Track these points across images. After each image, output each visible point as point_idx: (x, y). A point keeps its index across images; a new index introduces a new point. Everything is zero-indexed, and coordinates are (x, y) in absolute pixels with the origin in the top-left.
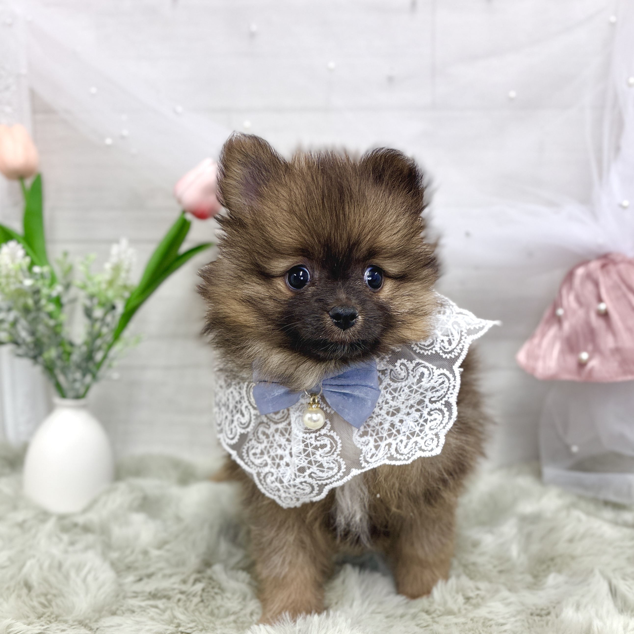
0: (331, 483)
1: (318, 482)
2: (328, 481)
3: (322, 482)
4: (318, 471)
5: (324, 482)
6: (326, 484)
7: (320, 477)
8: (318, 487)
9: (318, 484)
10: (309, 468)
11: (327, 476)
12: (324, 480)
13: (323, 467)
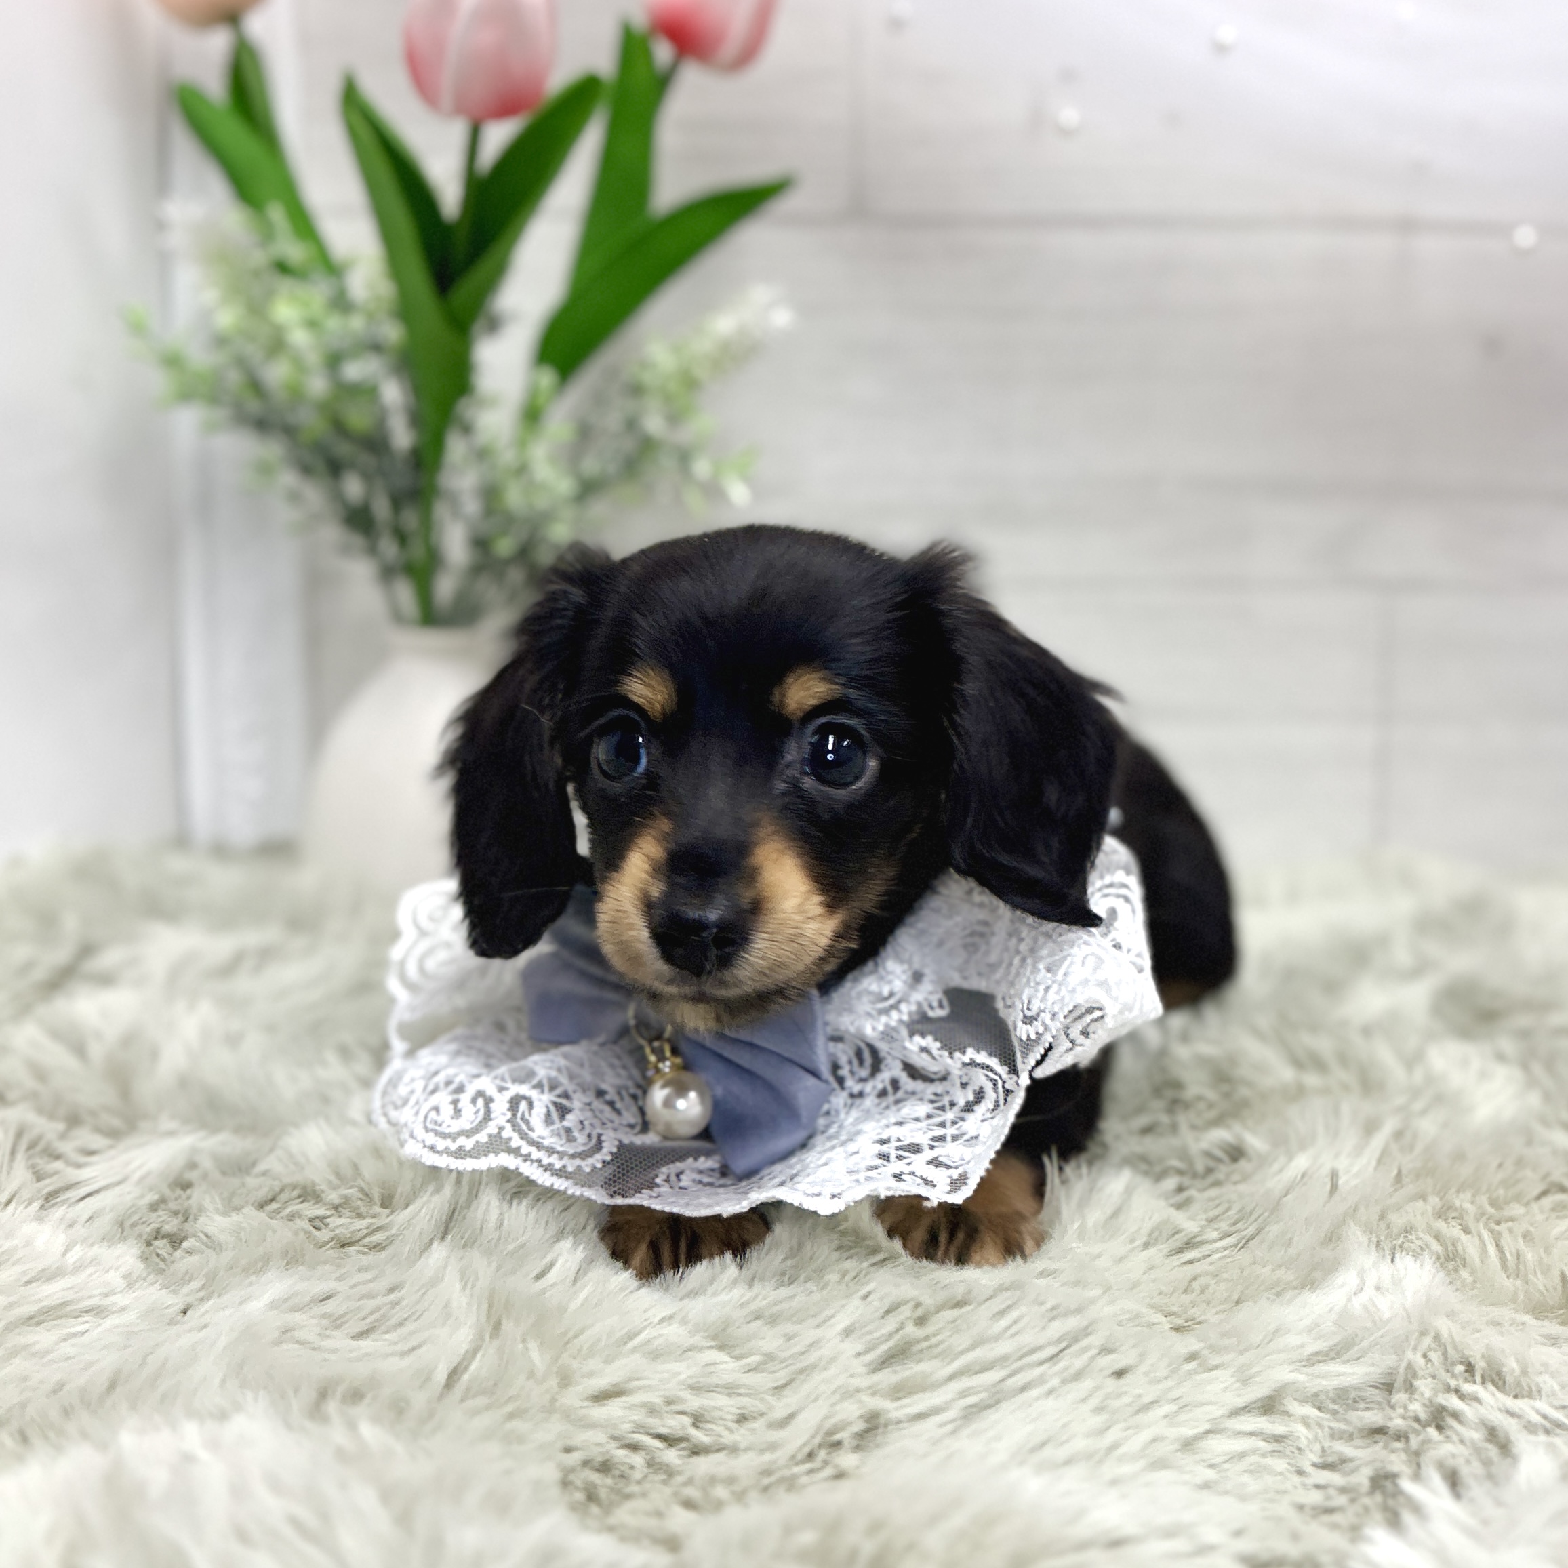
0: (527, 1158)
1: (508, 1126)
2: (526, 1149)
3: (515, 1136)
4: (544, 1110)
5: (516, 1142)
6: (516, 1152)
7: (527, 1123)
8: (490, 1136)
9: (499, 1133)
10: (539, 1086)
11: (543, 1138)
12: (523, 1136)
13: (562, 1118)
